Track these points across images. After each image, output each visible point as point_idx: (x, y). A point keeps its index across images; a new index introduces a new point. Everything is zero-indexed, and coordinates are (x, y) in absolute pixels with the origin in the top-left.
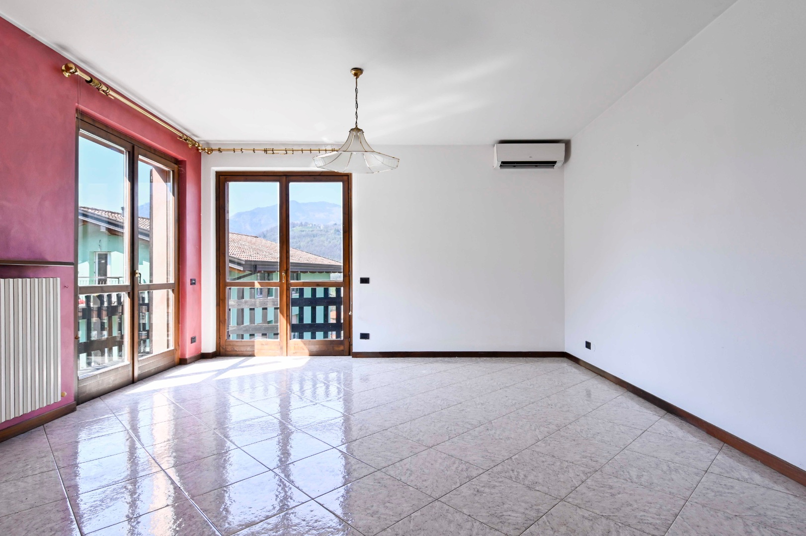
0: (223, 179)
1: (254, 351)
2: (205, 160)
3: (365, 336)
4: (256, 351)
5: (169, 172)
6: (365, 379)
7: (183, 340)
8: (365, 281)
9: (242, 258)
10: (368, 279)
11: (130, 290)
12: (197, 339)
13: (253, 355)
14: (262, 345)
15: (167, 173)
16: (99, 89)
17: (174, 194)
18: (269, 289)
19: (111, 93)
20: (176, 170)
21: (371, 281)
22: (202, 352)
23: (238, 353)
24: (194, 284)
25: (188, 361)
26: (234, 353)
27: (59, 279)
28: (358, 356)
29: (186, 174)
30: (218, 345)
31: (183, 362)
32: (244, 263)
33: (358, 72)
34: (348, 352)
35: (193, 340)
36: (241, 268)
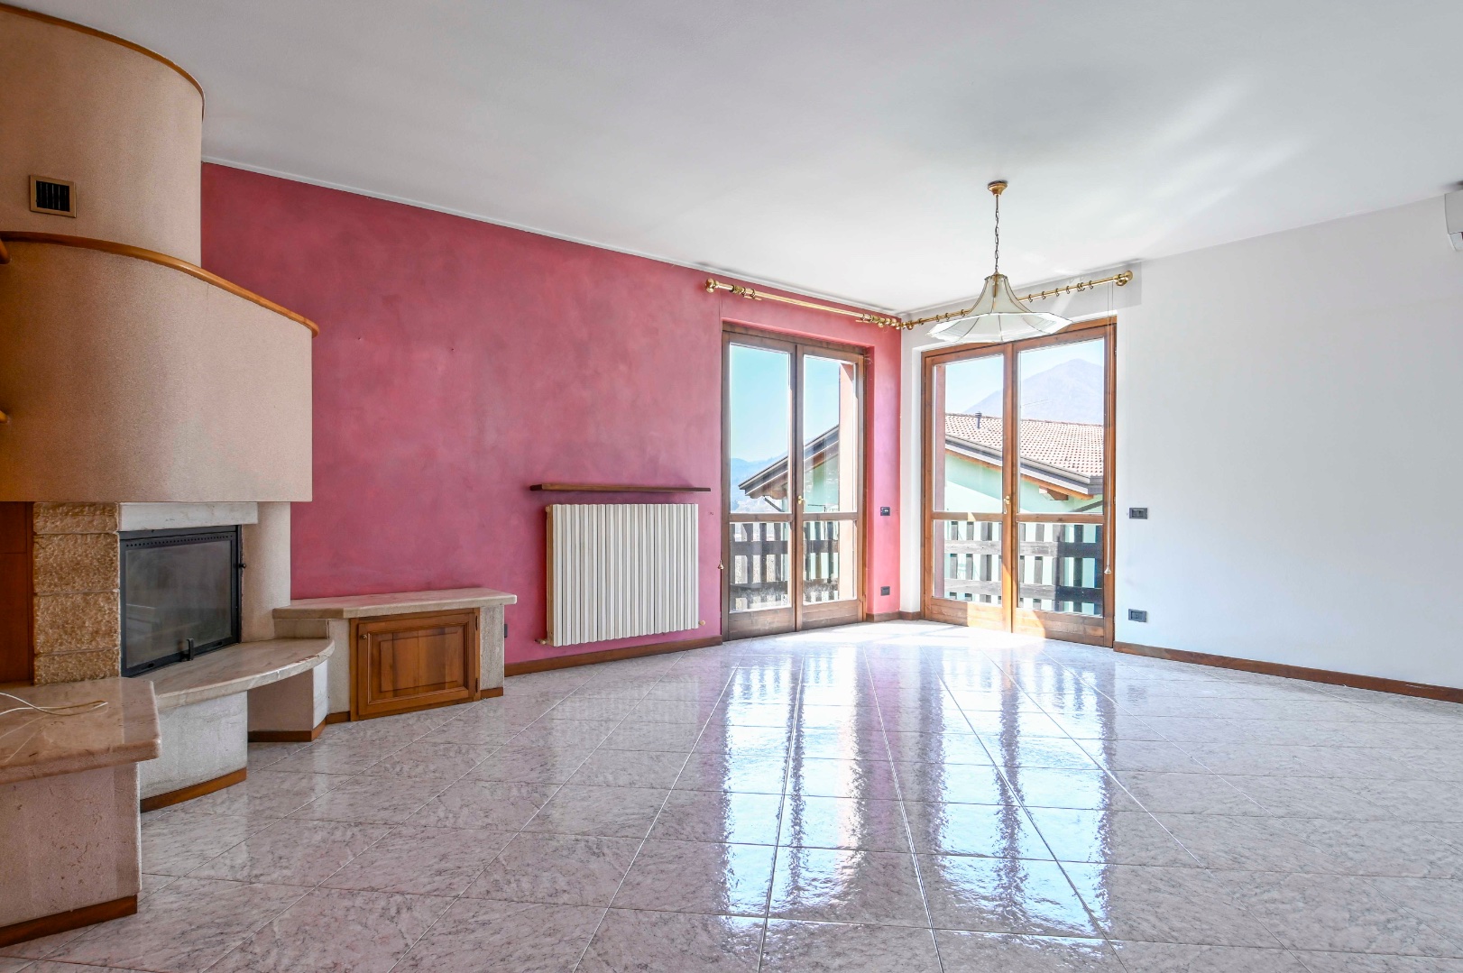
0: (933, 360)
1: (966, 618)
2: (906, 337)
3: (1137, 616)
4: (969, 619)
5: (852, 366)
6: (1136, 693)
7: (870, 589)
8: (1138, 513)
9: (1084, 473)
10: (1146, 510)
11: (791, 518)
12: (891, 591)
13: (964, 624)
14: (978, 610)
15: (851, 367)
16: (743, 294)
17: (857, 396)
18: (1064, 526)
19: (757, 293)
20: (861, 363)
21: (1150, 514)
22: (901, 610)
23: (947, 618)
24: (888, 514)
25: (875, 618)
26: (941, 617)
27: (697, 506)
28: (1124, 650)
29: (873, 365)
30: (923, 603)
31: (869, 618)
32: (1088, 481)
33: (997, 186)
34: (1108, 641)
35: (885, 591)
36: (1085, 491)
